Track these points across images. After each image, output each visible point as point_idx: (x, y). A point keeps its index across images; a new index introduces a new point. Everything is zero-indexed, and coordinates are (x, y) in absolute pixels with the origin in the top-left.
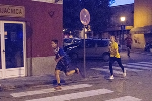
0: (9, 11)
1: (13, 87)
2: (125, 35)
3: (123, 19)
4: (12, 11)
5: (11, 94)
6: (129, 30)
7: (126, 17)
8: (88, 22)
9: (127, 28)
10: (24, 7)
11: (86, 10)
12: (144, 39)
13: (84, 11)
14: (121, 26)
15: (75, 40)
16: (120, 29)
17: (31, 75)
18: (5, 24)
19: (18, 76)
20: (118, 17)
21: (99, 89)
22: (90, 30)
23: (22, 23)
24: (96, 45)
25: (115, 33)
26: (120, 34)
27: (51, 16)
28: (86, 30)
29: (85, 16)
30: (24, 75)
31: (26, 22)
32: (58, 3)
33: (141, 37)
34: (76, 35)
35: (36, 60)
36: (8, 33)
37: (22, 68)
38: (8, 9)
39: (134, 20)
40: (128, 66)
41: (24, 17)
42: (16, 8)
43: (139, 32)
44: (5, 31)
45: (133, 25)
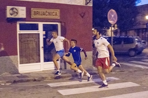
0: (47, 14)
1: (50, 78)
4: (50, 14)
5: (48, 84)
8: (116, 21)
10: (59, 10)
11: (113, 11)
13: (112, 13)
14: (147, 24)
16: (145, 27)
19: (54, 69)
20: (144, 15)
21: (126, 82)
22: (116, 29)
23: (58, 23)
24: (123, 42)
25: (141, 31)
26: (146, 32)
27: (82, 17)
28: (113, 29)
29: (113, 16)
31: (61, 22)
32: (88, 5)
34: (104, 33)
36: (46, 33)
41: (59, 18)
42: (52, 11)
44: (44, 31)
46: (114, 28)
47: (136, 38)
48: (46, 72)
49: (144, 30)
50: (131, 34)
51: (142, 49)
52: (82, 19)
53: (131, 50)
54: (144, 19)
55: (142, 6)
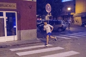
0: (8, 6)
1: (11, 46)
2: (70, 18)
3: (69, 9)
4: (10, 6)
5: (10, 49)
6: (72, 15)
7: (71, 8)
8: (50, 11)
9: (72, 14)
10: (16, 4)
11: (49, 4)
12: (81, 20)
13: (48, 5)
14: (68, 13)
15: (43, 21)
16: (67, 14)
17: (20, 40)
18: (6, 13)
19: (13, 40)
21: (56, 47)
22: (51, 15)
23: (15, 12)
24: (54, 24)
25: (65, 17)
27: (30, 8)
30: (17, 40)
31: (17, 11)
32: (34, 1)
33: (79, 19)
34: (43, 18)
35: (22, 32)
36: (8, 18)
37: (15, 36)
38: (8, 5)
39: (76, 10)
40: (72, 35)
41: (16, 9)
42: (12, 4)
43: (78, 16)
44: (6, 16)
45: (75, 12)
46: (50, 15)
47: (62, 21)
48: (9, 42)
49: (67, 17)
50: (60, 19)
51: (66, 27)
53: (59, 28)
54: (67, 10)
55: (66, 2)
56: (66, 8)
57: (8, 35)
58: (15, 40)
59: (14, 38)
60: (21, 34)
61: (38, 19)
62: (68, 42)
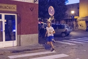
0: (8, 8)
2: (74, 22)
3: (73, 12)
4: (9, 8)
6: (76, 19)
7: (75, 11)
8: (53, 14)
9: (75, 17)
10: (16, 5)
12: (85, 24)
13: (51, 8)
14: (72, 16)
15: (45, 25)
16: (71, 18)
17: (20, 45)
18: (5, 15)
19: (12, 46)
20: (70, 11)
21: (60, 54)
22: (54, 19)
23: (15, 14)
25: (68, 20)
26: (71, 21)
29: (52, 10)
30: (16, 45)
31: (17, 14)
32: (36, 3)
33: (83, 23)
34: (45, 21)
35: (22, 36)
36: (7, 21)
37: (15, 41)
38: (7, 6)
39: (80, 13)
41: (16, 11)
42: (11, 6)
43: (83, 20)
44: (5, 19)
47: (66, 25)
48: (7, 48)
50: (63, 23)
51: (70, 32)
52: (31, 12)
53: (63, 32)
54: (70, 13)
55: (69, 5)
56: (69, 11)
57: (6, 40)
58: (15, 46)
59: (13, 43)
60: (21, 39)
61: (39, 23)
62: (72, 48)
